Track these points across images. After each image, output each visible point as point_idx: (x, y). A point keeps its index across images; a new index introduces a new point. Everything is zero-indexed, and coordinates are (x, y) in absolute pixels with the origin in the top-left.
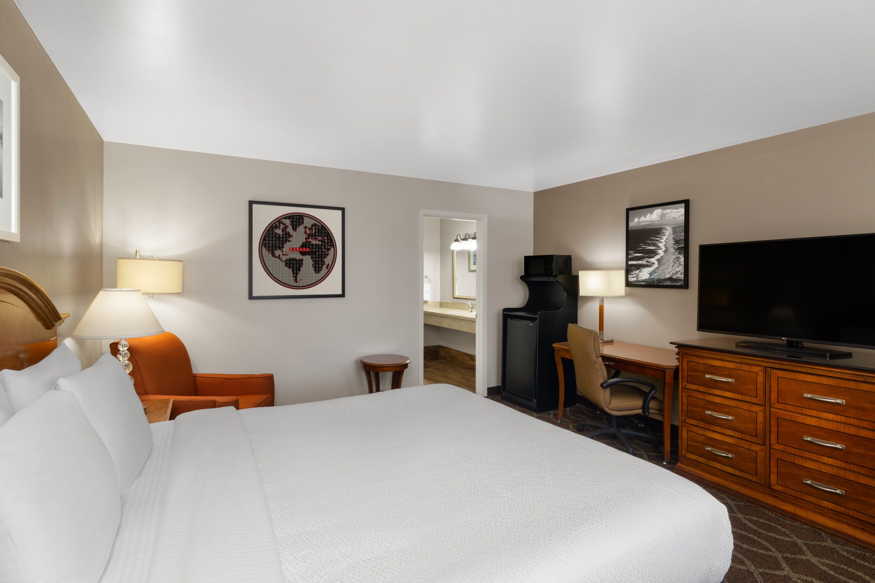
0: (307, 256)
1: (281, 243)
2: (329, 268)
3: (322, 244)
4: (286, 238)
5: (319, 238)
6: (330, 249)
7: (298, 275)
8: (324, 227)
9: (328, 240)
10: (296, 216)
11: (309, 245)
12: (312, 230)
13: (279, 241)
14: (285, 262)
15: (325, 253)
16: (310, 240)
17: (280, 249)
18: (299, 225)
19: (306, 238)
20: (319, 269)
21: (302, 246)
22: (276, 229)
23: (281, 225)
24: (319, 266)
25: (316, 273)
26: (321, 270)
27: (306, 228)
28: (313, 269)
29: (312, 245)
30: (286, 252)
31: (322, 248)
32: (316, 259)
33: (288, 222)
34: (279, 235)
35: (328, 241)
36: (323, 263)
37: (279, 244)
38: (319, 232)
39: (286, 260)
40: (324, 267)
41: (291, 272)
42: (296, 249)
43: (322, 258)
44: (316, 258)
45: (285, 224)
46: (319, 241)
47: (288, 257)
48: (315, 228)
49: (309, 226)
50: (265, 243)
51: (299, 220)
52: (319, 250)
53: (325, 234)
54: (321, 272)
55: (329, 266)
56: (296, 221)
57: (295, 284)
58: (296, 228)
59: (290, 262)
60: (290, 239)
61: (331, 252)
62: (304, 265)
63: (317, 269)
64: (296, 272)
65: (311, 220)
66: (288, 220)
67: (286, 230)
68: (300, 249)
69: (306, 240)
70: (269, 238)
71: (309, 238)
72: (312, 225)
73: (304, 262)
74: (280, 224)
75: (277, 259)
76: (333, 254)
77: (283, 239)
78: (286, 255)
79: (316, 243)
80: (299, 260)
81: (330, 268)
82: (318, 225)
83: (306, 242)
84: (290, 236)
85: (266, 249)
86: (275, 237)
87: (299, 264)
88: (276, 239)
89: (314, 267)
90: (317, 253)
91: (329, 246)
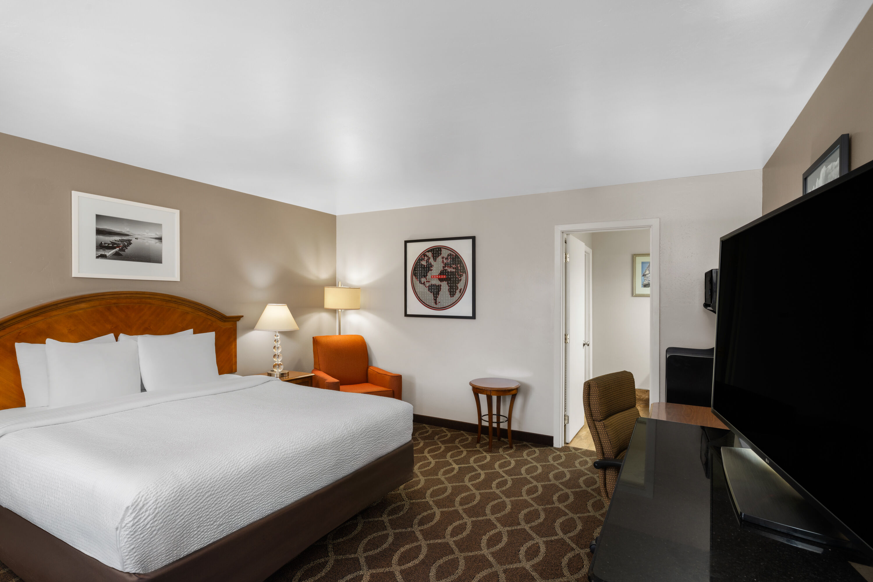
0: (444, 282)
1: (425, 272)
2: (461, 293)
3: (456, 271)
4: (429, 267)
5: (453, 266)
6: (463, 275)
7: (437, 299)
8: (458, 256)
9: (460, 266)
10: (436, 248)
11: (446, 272)
12: (448, 259)
13: (424, 270)
14: (428, 288)
15: (458, 279)
16: (446, 268)
17: (424, 277)
18: (438, 256)
19: (443, 267)
20: (453, 293)
21: (440, 274)
22: (422, 261)
23: (426, 257)
24: (453, 290)
25: (451, 297)
26: (455, 294)
27: (443, 258)
28: (449, 293)
29: (448, 272)
30: (429, 279)
31: (455, 275)
32: (451, 285)
33: (430, 254)
34: (424, 266)
35: (461, 268)
36: (457, 288)
37: (424, 273)
38: (453, 261)
39: (429, 286)
40: (458, 291)
41: (433, 296)
42: (436, 276)
43: (456, 283)
44: (451, 283)
45: (428, 257)
46: (453, 268)
47: (430, 283)
48: (451, 257)
49: (446, 256)
50: (415, 273)
51: (438, 252)
52: (453, 277)
53: (458, 263)
54: (455, 296)
55: (462, 291)
56: (436, 253)
57: (435, 306)
58: (436, 259)
59: (431, 287)
60: (432, 268)
61: (463, 278)
62: (442, 290)
63: (452, 293)
64: (436, 296)
65: (447, 251)
66: (430, 253)
67: (429, 261)
68: (439, 277)
69: (443, 268)
70: (417, 269)
71: (445, 267)
72: (448, 255)
73: (442, 287)
74: (424, 256)
75: (423, 285)
76: (465, 280)
77: (427, 269)
78: (429, 282)
79: (451, 271)
80: (438, 285)
81: (463, 292)
82: (453, 255)
83: (443, 270)
84: (432, 266)
85: (415, 277)
86: (422, 267)
87: (438, 289)
88: (422, 269)
89: (449, 292)
90: (452, 279)
91: (462, 272)
